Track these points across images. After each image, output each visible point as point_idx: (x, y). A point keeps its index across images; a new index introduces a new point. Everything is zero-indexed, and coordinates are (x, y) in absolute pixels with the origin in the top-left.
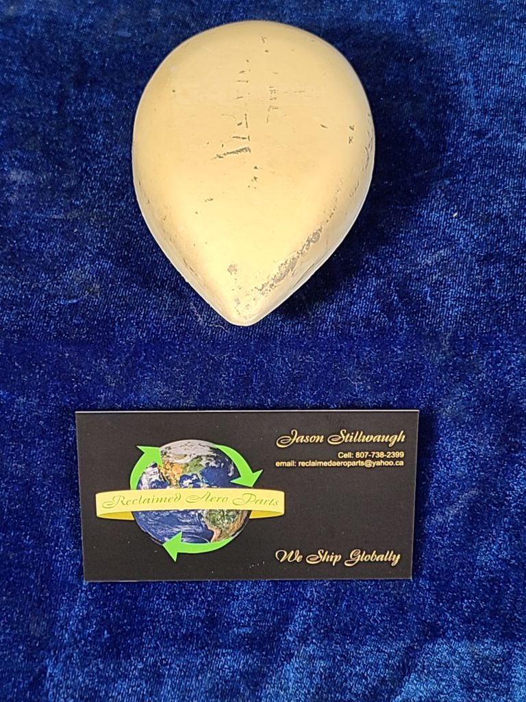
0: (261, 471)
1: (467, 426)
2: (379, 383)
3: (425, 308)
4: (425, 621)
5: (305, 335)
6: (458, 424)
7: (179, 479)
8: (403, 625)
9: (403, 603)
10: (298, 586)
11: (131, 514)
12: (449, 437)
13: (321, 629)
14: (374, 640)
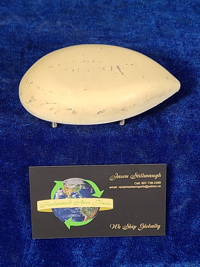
0: (104, 191)
1: (186, 172)
2: (150, 155)
3: (167, 125)
4: (171, 254)
5: (120, 135)
6: (182, 171)
7: (70, 194)
8: (162, 255)
9: (162, 246)
10: (119, 239)
11: (51, 210)
12: (179, 176)
13: (129, 257)
14: (151, 262)
